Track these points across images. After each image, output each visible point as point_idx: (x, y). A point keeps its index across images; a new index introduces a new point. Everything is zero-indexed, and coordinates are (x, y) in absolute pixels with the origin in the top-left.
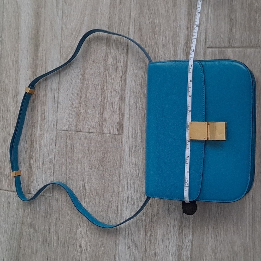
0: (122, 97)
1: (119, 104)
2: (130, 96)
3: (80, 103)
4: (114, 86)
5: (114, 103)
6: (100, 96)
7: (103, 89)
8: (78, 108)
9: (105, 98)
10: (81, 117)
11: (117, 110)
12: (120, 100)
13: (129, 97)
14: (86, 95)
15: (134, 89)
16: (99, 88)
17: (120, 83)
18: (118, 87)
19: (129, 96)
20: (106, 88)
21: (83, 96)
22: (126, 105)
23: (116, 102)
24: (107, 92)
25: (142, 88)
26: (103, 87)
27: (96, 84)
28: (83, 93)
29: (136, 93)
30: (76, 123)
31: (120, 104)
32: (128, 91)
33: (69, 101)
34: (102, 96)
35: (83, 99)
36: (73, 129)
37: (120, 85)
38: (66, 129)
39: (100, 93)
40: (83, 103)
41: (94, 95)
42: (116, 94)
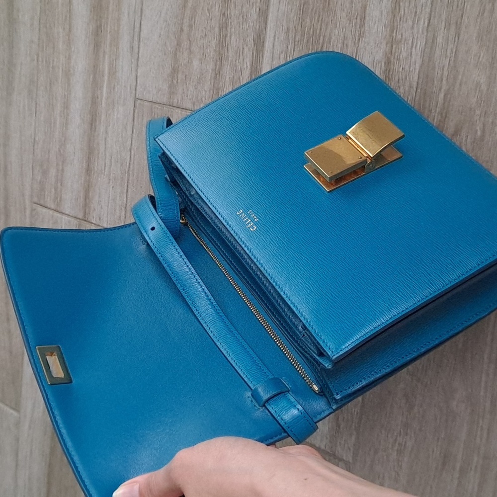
0: (259, 36)
1: (253, 54)
2: (275, 36)
3: (179, 44)
4: (244, 10)
5: (243, 48)
6: (217, 29)
7: (224, 14)
8: (176, 55)
9: (226, 35)
10: (180, 75)
11: (247, 67)
12: (255, 44)
13: (272, 39)
14: (191, 26)
15: (285, 21)
16: (216, 11)
17: (258, 4)
18: (252, 12)
19: (273, 35)
20: (230, 14)
21: (186, 28)
22: (265, 56)
23: (246, 49)
24: (231, 23)
25: (299, 18)
26: (223, 11)
27: (211, 3)
28: (185, 20)
29: (288, 29)
30: (170, 87)
31: (255, 53)
32: (271, 25)
33: (160, 37)
34: (220, 32)
35: (184, 36)
36: (165, 100)
37: (258, 9)
38: (152, 98)
39: (218, 25)
40: (185, 44)
41: (205, 28)
42: (247, 29)
